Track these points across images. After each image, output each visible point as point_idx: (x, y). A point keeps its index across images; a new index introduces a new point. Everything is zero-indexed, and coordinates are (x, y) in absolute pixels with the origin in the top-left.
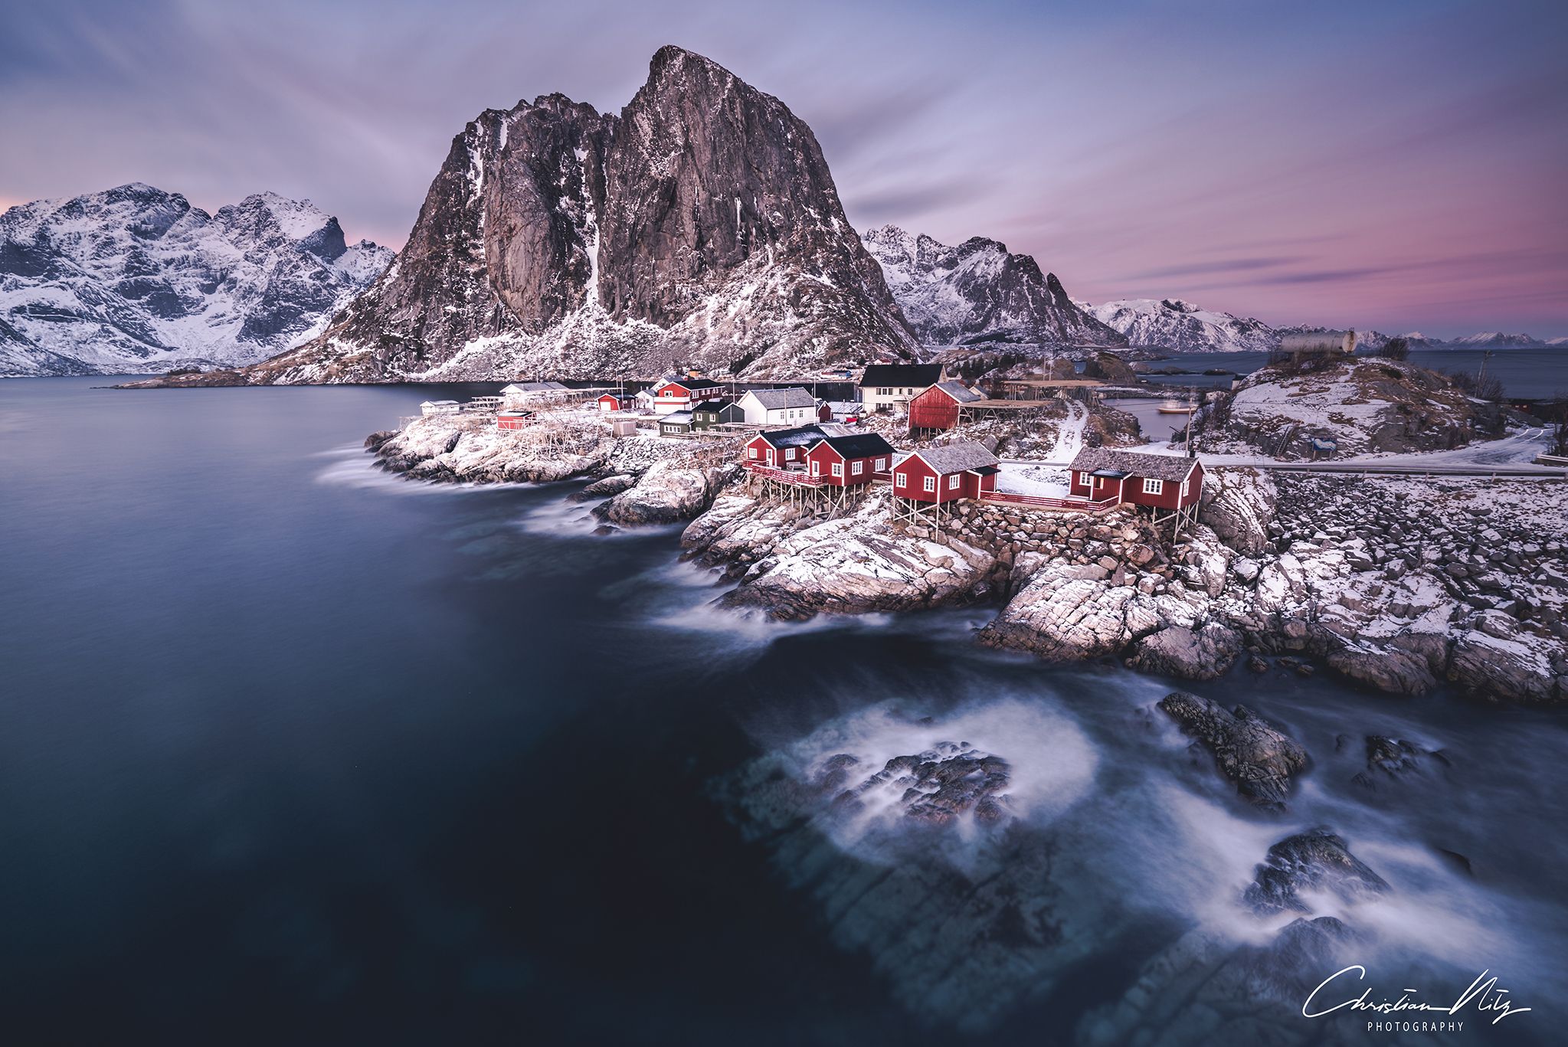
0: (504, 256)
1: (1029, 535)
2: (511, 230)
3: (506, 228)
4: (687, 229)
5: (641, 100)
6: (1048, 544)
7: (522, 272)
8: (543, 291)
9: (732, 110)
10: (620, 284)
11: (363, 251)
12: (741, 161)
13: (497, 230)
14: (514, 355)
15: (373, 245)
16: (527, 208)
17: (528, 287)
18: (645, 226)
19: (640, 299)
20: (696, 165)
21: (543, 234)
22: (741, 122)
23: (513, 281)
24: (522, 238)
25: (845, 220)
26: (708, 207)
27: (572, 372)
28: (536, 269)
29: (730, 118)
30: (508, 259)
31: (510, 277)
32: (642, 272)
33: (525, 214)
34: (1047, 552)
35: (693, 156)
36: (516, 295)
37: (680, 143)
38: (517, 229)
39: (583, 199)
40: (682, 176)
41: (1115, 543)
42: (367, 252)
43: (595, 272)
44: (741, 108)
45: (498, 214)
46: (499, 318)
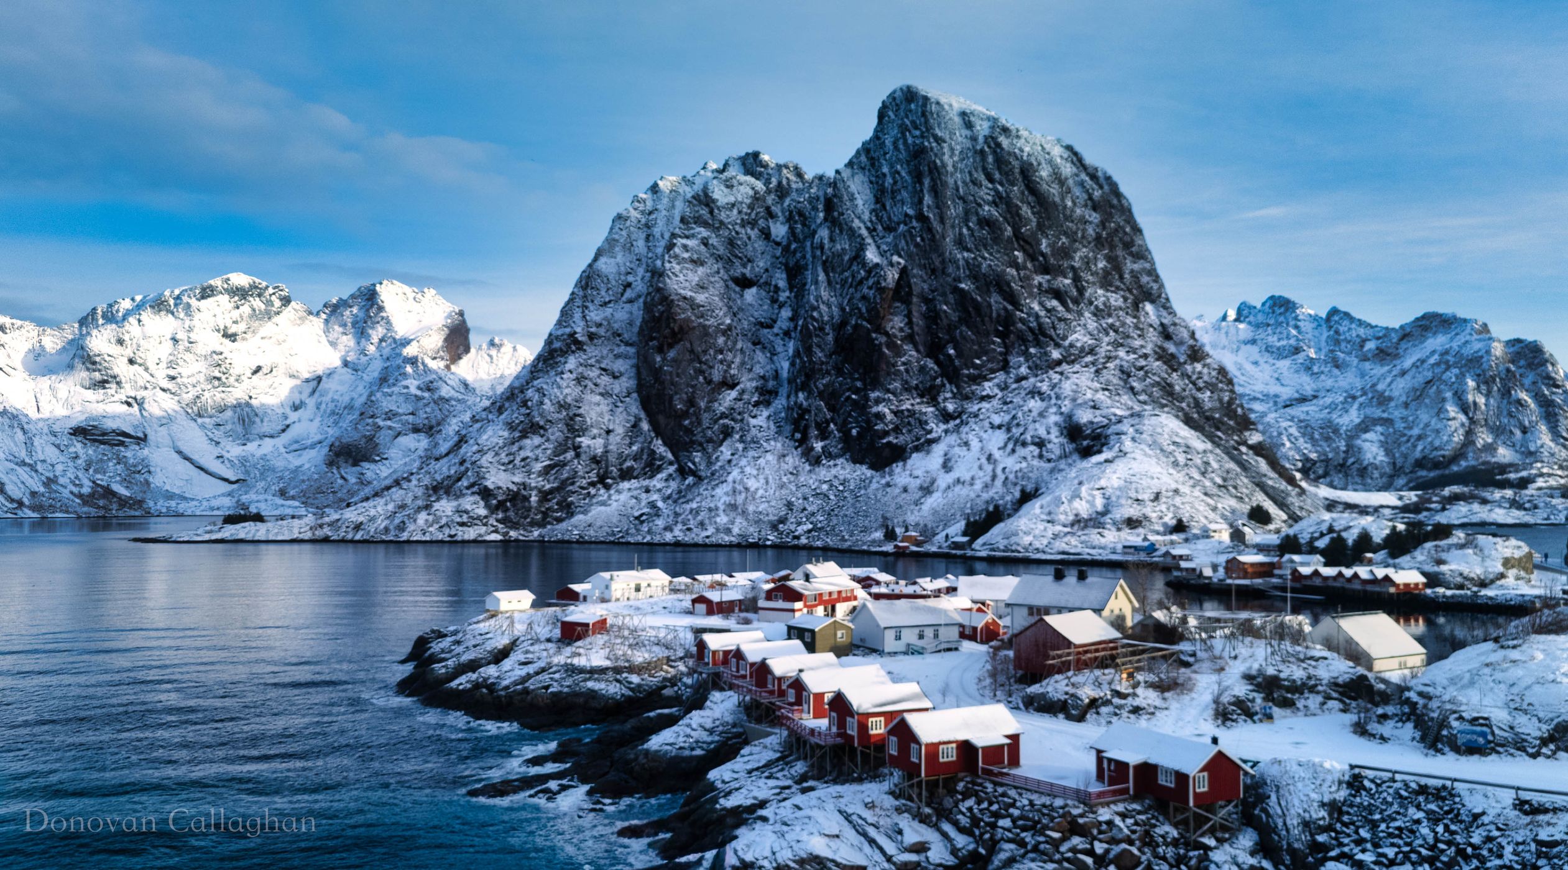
0: (661, 368)
1: (1014, 821)
4: (916, 329)
5: (863, 158)
6: (1027, 836)
7: (684, 390)
14: (660, 504)
18: (856, 327)
19: (844, 426)
24: (688, 345)
25: (1166, 307)
27: (736, 530)
30: (667, 373)
34: (1022, 844)
35: (930, 229)
37: (911, 212)
38: (682, 333)
39: (777, 289)
41: (1101, 841)
43: (784, 391)
46: (646, 451)
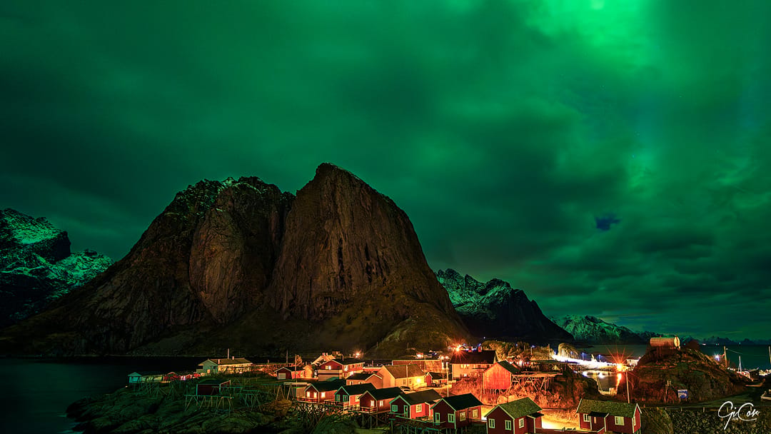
0: (204, 269)
2: (212, 253)
7: (217, 280)
8: (231, 293)
11: (85, 257)
13: (202, 251)
15: (95, 253)
16: (226, 240)
17: (219, 290)
19: (300, 303)
20: (341, 227)
21: (235, 257)
23: (208, 286)
24: (220, 259)
26: (348, 251)
28: (227, 279)
29: (363, 205)
30: (208, 271)
31: (207, 283)
32: (303, 286)
33: (224, 244)
35: (340, 222)
36: (210, 296)
38: (216, 253)
40: (332, 232)
42: (88, 258)
45: (204, 242)
46: (193, 310)
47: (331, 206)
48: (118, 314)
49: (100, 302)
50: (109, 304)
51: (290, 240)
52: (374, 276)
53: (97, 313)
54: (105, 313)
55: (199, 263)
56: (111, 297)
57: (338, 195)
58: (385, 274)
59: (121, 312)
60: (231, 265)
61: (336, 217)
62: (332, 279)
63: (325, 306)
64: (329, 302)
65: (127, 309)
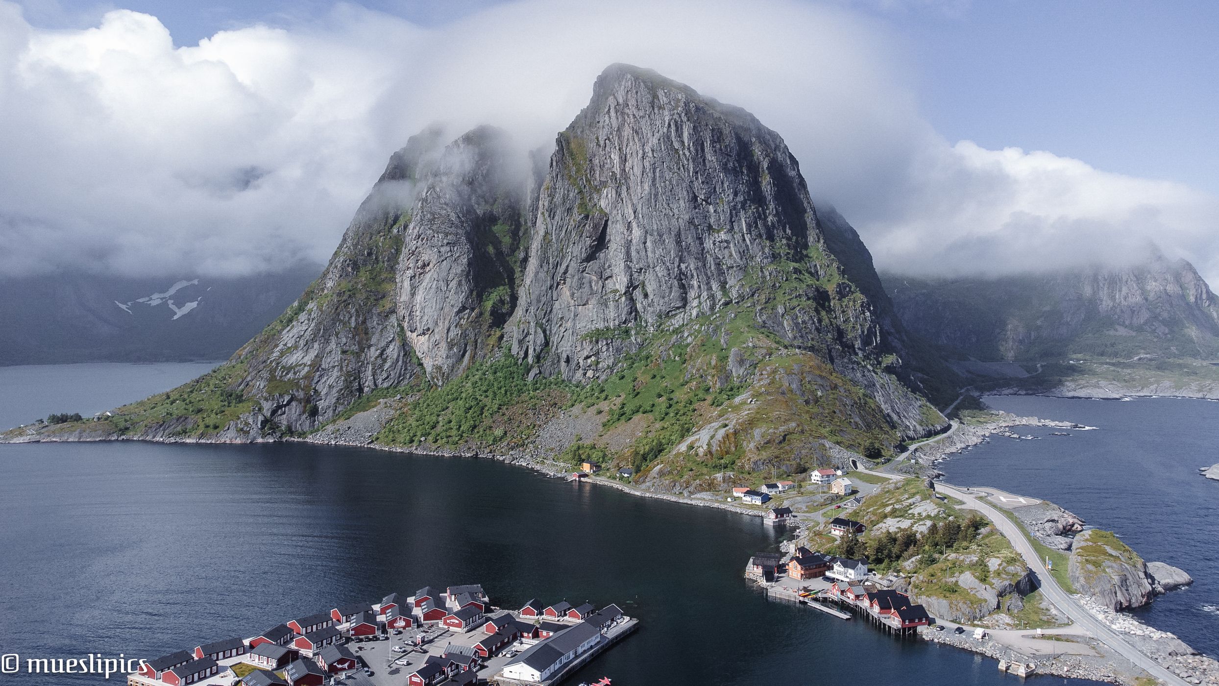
0: (414, 293)
2: (424, 266)
3: (420, 264)
4: (616, 271)
5: (583, 121)
7: (431, 312)
8: (452, 334)
9: (680, 135)
10: (535, 332)
12: (685, 193)
13: (411, 265)
16: (445, 241)
17: (436, 331)
18: (568, 266)
19: (557, 349)
20: (631, 200)
21: (459, 270)
22: (689, 149)
23: (421, 322)
24: (436, 276)
26: (642, 246)
28: (446, 310)
29: (676, 145)
30: (419, 298)
31: (418, 318)
32: (562, 318)
33: (443, 249)
36: (423, 339)
38: (431, 265)
40: (615, 212)
44: (689, 134)
45: (414, 249)
46: (400, 363)
47: (615, 157)
48: (303, 373)
49: (282, 354)
50: (293, 359)
51: (542, 233)
52: (692, 294)
53: (278, 373)
54: (287, 374)
55: (407, 284)
56: (296, 347)
57: (627, 132)
58: (715, 286)
59: (307, 369)
60: (453, 284)
61: (621, 181)
62: (611, 304)
63: (597, 354)
64: (604, 348)
65: (316, 366)
